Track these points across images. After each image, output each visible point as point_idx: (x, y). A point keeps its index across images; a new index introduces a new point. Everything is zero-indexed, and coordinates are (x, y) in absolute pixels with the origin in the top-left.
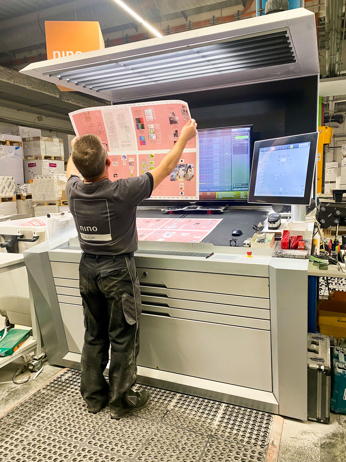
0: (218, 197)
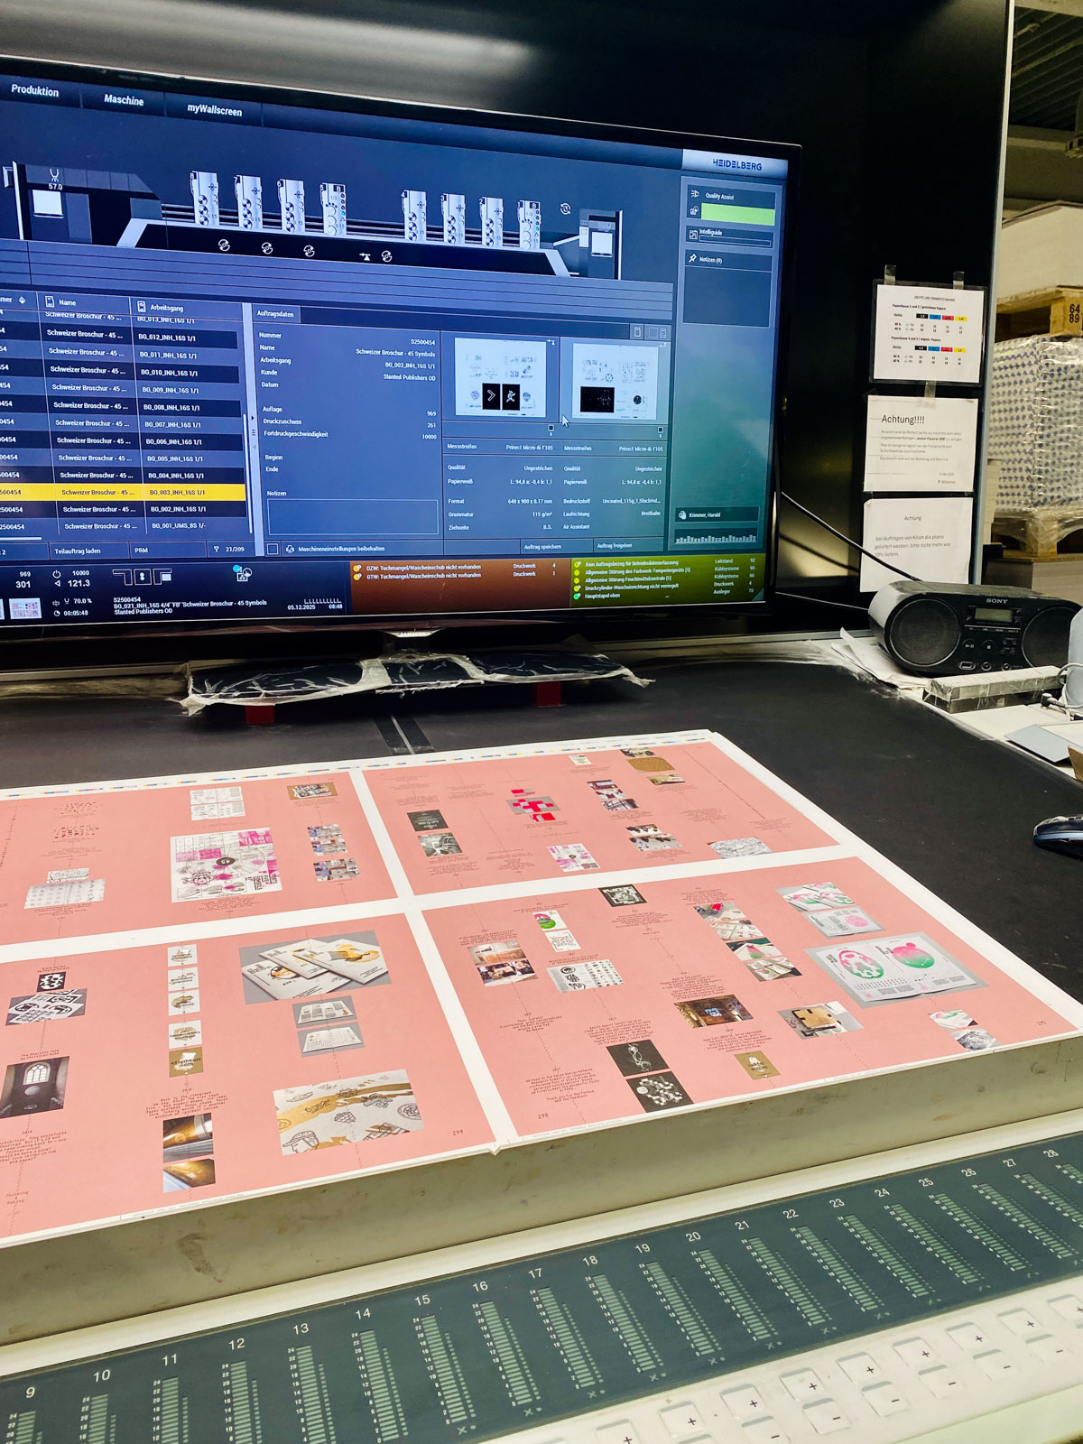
0: (582, 591)
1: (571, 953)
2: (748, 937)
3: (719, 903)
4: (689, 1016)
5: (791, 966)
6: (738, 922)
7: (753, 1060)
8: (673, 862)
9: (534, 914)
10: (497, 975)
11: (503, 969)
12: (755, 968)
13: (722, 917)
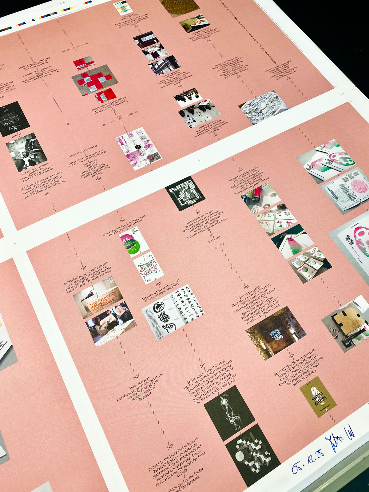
1: (158, 283)
2: (286, 227)
3: (258, 186)
4: (259, 346)
5: (323, 257)
6: (276, 208)
7: (315, 391)
8: (217, 138)
9: (120, 235)
10: (103, 328)
11: (106, 319)
12: (297, 267)
13: (263, 204)
